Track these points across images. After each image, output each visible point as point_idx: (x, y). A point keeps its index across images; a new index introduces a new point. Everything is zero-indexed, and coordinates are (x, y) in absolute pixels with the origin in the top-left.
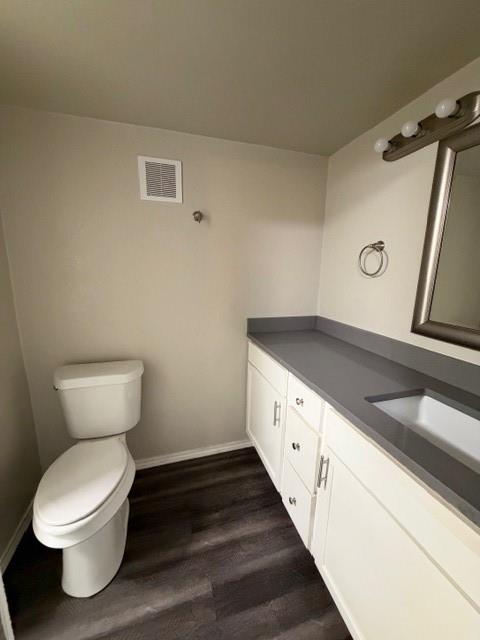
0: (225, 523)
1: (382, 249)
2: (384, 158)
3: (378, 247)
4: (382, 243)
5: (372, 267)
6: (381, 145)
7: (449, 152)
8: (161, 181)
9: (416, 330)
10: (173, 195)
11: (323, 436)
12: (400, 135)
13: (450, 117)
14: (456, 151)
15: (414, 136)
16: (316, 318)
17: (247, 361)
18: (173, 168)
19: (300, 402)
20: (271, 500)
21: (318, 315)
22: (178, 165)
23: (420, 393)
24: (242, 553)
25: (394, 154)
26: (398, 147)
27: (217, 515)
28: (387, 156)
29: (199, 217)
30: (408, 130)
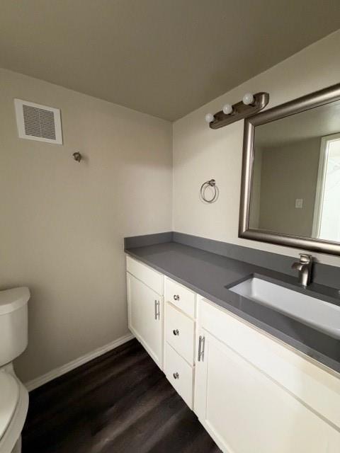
0: (121, 413)
1: (214, 184)
2: (211, 127)
3: (212, 183)
4: (214, 180)
5: (209, 196)
6: (210, 118)
7: (250, 125)
8: (39, 124)
9: (241, 236)
10: (54, 138)
11: (197, 320)
12: (222, 112)
13: (250, 105)
14: (255, 126)
15: (229, 114)
16: (172, 233)
17: (126, 271)
18: (52, 114)
19: (177, 298)
20: (156, 379)
21: (174, 230)
22: (56, 112)
23: (252, 276)
24: (139, 435)
25: (217, 124)
26: (220, 120)
27: (113, 409)
28: (212, 125)
29: (78, 157)
30: (227, 110)
